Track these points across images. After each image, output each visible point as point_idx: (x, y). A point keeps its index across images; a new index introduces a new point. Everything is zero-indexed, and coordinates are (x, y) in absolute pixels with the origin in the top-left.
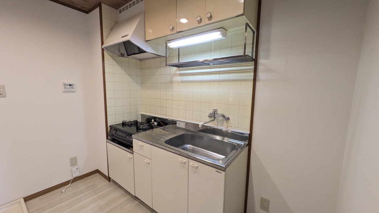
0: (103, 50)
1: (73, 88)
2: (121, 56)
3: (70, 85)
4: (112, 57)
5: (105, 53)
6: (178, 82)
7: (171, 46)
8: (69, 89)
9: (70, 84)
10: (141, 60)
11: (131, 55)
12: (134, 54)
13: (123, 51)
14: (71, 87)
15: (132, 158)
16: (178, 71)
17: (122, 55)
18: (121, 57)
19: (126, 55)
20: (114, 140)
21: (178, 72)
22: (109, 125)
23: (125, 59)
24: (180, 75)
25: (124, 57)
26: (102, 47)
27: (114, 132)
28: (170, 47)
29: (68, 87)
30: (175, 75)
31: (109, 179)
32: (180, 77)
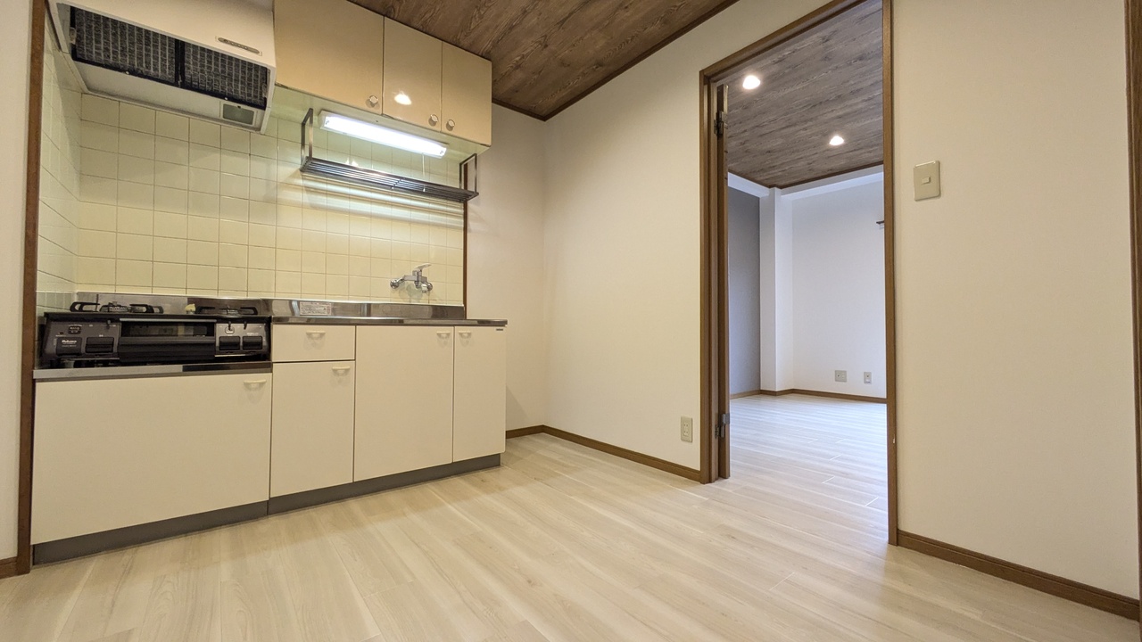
6: (302, 206)
15: (268, 383)
16: (298, 178)
21: (300, 182)
30: (288, 185)
32: (305, 195)
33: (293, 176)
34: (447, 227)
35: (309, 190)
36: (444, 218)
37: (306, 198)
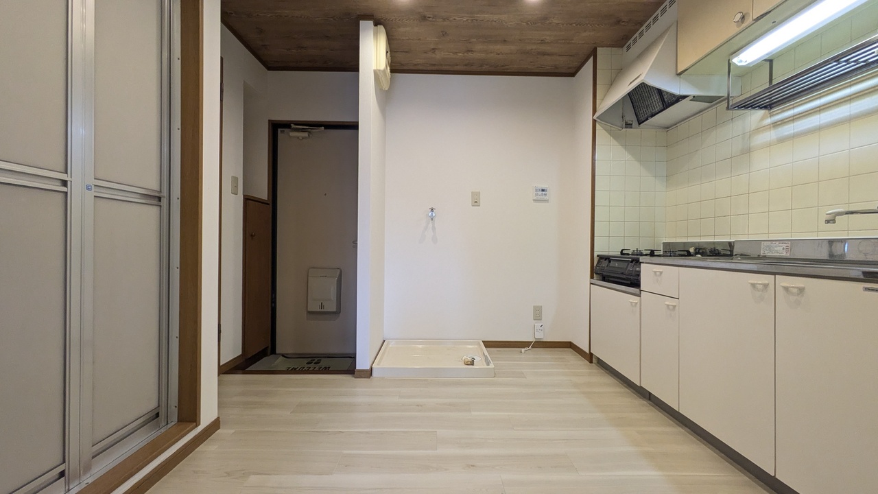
0: (594, 122)
1: (546, 195)
2: (626, 128)
3: (543, 190)
4: (610, 132)
5: (598, 126)
6: (770, 145)
7: (741, 61)
8: (541, 197)
10: (667, 128)
11: (647, 119)
12: (653, 116)
13: (631, 117)
14: (543, 193)
15: (638, 304)
16: (767, 118)
17: (628, 125)
18: (624, 130)
19: (635, 123)
20: (604, 279)
21: (769, 121)
22: (596, 254)
23: (634, 131)
24: (774, 127)
25: (631, 128)
26: (593, 116)
27: (605, 264)
28: (739, 64)
29: (540, 193)
30: (759, 130)
31: (590, 357)
32: (773, 131)
33: (763, 118)
35: (775, 125)
37: (772, 135)
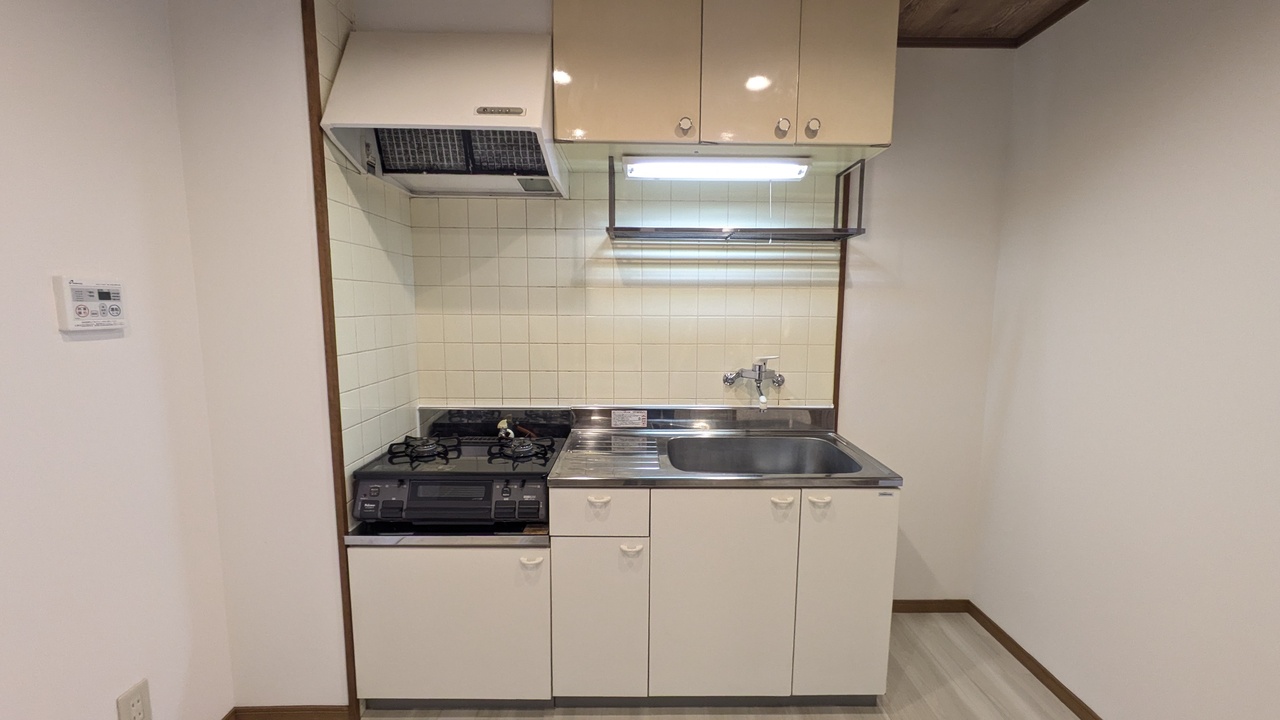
0: (320, 134)
1: (116, 310)
2: (368, 171)
3: (104, 295)
4: (345, 172)
6: (613, 285)
8: (100, 319)
9: (105, 290)
10: (413, 192)
12: (431, 170)
14: (108, 303)
15: (545, 562)
17: (370, 168)
18: (365, 175)
19: (378, 167)
21: (611, 253)
25: (374, 173)
29: (95, 304)
30: (598, 261)
31: (353, 710)
32: (617, 269)
34: (810, 284)
35: (621, 262)
36: (808, 270)
37: (617, 274)
